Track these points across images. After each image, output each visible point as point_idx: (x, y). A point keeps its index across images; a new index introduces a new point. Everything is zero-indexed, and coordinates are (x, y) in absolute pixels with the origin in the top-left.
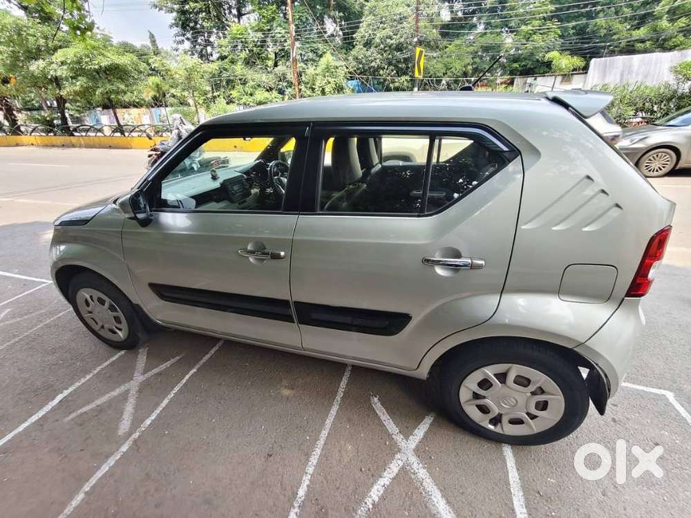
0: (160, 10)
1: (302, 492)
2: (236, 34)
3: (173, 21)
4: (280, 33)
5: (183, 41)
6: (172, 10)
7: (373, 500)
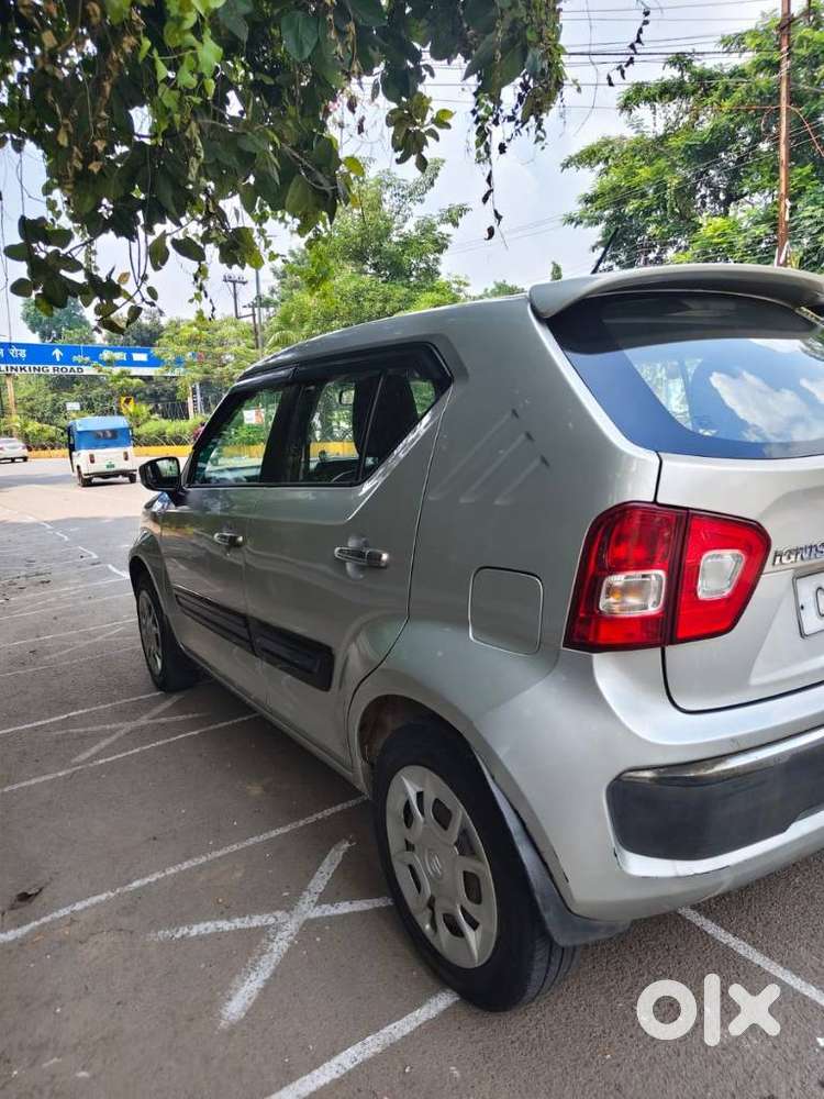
0: (577, 223)
1: (136, 884)
2: (712, 237)
3: (600, 239)
4: (811, 217)
5: (611, 267)
6: (596, 221)
7: (188, 934)
